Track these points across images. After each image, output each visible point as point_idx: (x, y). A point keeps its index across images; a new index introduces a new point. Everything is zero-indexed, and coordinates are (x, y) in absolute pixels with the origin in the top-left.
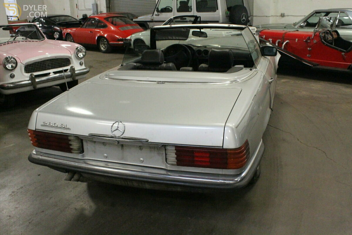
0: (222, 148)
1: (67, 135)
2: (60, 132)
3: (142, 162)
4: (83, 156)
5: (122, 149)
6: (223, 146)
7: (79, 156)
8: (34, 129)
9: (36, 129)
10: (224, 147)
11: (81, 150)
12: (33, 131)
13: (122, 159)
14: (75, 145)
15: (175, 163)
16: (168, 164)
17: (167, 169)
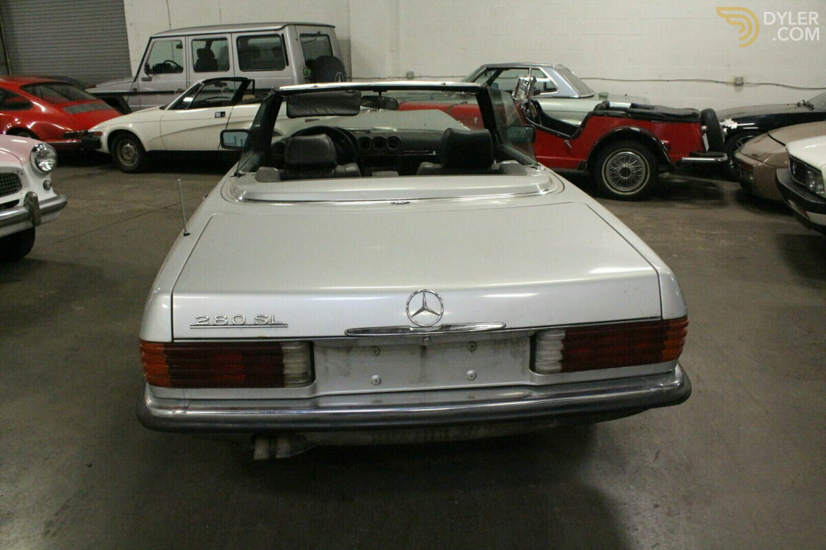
0: (660, 319)
1: (277, 342)
2: (256, 335)
3: (474, 378)
4: (314, 390)
5: (422, 357)
6: (661, 316)
7: (304, 392)
8: (168, 339)
9: (173, 338)
10: (665, 317)
11: (310, 377)
12: (165, 344)
13: (422, 379)
14: (294, 365)
15: (559, 367)
16: (538, 373)
17: (533, 384)
